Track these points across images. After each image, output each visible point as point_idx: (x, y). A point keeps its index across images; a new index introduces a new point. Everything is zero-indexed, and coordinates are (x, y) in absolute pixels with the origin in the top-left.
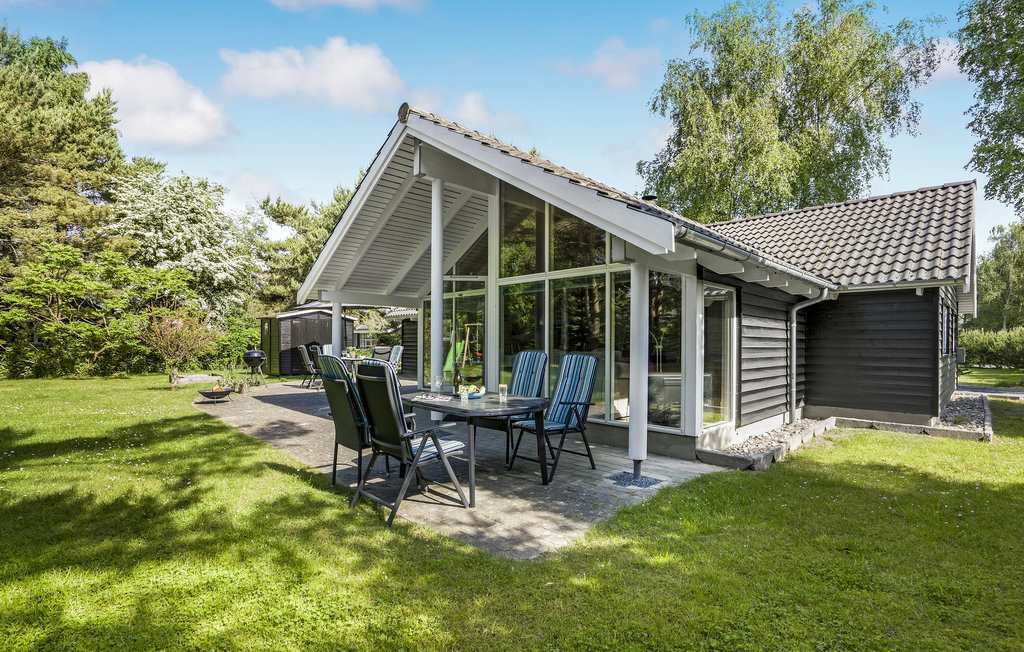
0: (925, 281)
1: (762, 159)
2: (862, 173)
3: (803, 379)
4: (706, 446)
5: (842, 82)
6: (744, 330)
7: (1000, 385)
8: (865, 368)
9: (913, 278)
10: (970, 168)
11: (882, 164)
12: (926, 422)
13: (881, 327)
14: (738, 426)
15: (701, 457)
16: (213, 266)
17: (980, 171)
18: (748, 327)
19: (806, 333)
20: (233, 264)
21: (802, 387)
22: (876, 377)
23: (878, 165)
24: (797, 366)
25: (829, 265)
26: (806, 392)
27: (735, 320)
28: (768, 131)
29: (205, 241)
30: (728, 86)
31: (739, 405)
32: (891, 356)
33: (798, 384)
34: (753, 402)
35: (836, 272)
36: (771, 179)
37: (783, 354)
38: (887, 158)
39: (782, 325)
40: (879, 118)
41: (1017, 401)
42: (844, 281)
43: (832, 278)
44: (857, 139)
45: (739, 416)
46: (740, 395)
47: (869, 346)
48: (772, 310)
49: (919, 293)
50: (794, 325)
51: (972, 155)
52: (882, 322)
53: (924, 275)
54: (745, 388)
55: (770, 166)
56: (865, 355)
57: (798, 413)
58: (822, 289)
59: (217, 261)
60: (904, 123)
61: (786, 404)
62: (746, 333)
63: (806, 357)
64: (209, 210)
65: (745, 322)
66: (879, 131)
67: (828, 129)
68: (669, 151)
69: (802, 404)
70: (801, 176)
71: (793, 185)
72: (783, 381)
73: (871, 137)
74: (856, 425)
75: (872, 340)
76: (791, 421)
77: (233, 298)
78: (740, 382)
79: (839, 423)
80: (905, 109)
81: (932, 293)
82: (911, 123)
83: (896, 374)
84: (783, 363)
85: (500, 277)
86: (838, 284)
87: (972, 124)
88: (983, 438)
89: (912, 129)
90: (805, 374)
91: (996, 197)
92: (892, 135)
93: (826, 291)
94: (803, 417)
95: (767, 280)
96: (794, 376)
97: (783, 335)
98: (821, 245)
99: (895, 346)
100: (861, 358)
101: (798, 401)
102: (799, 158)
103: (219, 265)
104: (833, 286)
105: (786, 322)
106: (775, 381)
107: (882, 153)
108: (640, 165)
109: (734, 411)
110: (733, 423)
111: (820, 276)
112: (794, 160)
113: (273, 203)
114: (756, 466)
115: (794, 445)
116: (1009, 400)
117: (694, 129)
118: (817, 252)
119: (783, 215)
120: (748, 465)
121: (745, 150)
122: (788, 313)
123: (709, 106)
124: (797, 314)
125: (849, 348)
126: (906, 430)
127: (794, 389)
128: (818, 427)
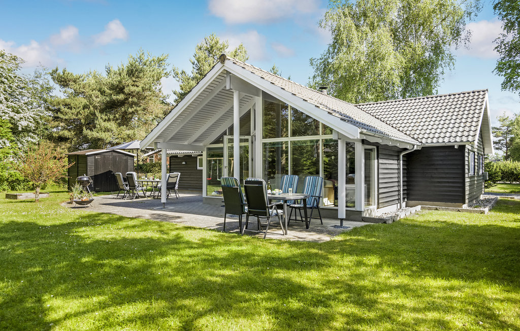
0: (458, 142)
1: (384, 63)
2: (439, 70)
3: (406, 188)
4: (366, 215)
5: (429, 16)
6: (380, 165)
7: (511, 192)
8: (435, 182)
9: (454, 141)
10: (495, 73)
11: (451, 64)
12: (461, 206)
13: (441, 162)
14: (378, 208)
15: (364, 220)
16: (17, 117)
17: (499, 75)
18: (381, 163)
19: (407, 165)
20: (31, 115)
21: (406, 192)
22: (438, 186)
23: (449, 65)
24: (403, 181)
25: (418, 132)
26: (408, 194)
27: (376, 161)
28: (388, 46)
29: (8, 96)
30: (365, 15)
31: (378, 199)
32: (445, 176)
33: (403, 190)
34: (384, 197)
35: (421, 136)
36: (389, 74)
37: (396, 175)
38: (454, 61)
39: (396, 162)
40: (449, 38)
41: (513, 200)
42: (424, 141)
43: (418, 139)
44: (437, 49)
45: (378, 203)
46: (379, 194)
47: (435, 171)
48: (391, 155)
49: (456, 147)
50: (401, 162)
51: (495, 66)
52: (441, 160)
53: (458, 139)
54: (381, 191)
55: (389, 67)
56: (433, 176)
57: (404, 204)
58: (414, 145)
59: (18, 112)
60: (463, 41)
61: (398, 199)
62: (381, 166)
63: (407, 177)
64: (10, 74)
65: (381, 161)
66: (450, 44)
67: (421, 44)
68: (329, 52)
69: (406, 200)
70: (406, 73)
71: (401, 77)
72: (396, 189)
73: (445, 48)
74: (430, 209)
75: (437, 169)
76: (400, 208)
77: (30, 139)
78: (379, 188)
79: (422, 208)
80: (463, 34)
81: (462, 148)
82: (467, 42)
83: (447, 185)
84: (397, 180)
85: (263, 138)
86: (421, 142)
87: (496, 48)
88: (482, 212)
89: (467, 45)
90: (407, 185)
91: (507, 89)
92: (456, 49)
93: (415, 146)
94: (406, 207)
95: (390, 144)
96: (402, 186)
97: (396, 167)
98: (414, 121)
99: (447, 172)
100: (433, 178)
101: (404, 198)
102: (404, 61)
103: (22, 115)
104: (418, 144)
105: (398, 160)
106: (392, 188)
107: (451, 59)
108: (311, 60)
109: (376, 201)
110: (376, 206)
111: (413, 138)
112: (401, 62)
113: (60, 72)
114: (387, 222)
115: (402, 215)
116: (509, 199)
117: (345, 41)
118: (412, 125)
119: (396, 102)
120: (384, 221)
121: (374, 57)
122: (398, 156)
123: (354, 27)
124: (403, 156)
125: (427, 173)
126: (451, 210)
127: (402, 192)
128: (413, 210)
